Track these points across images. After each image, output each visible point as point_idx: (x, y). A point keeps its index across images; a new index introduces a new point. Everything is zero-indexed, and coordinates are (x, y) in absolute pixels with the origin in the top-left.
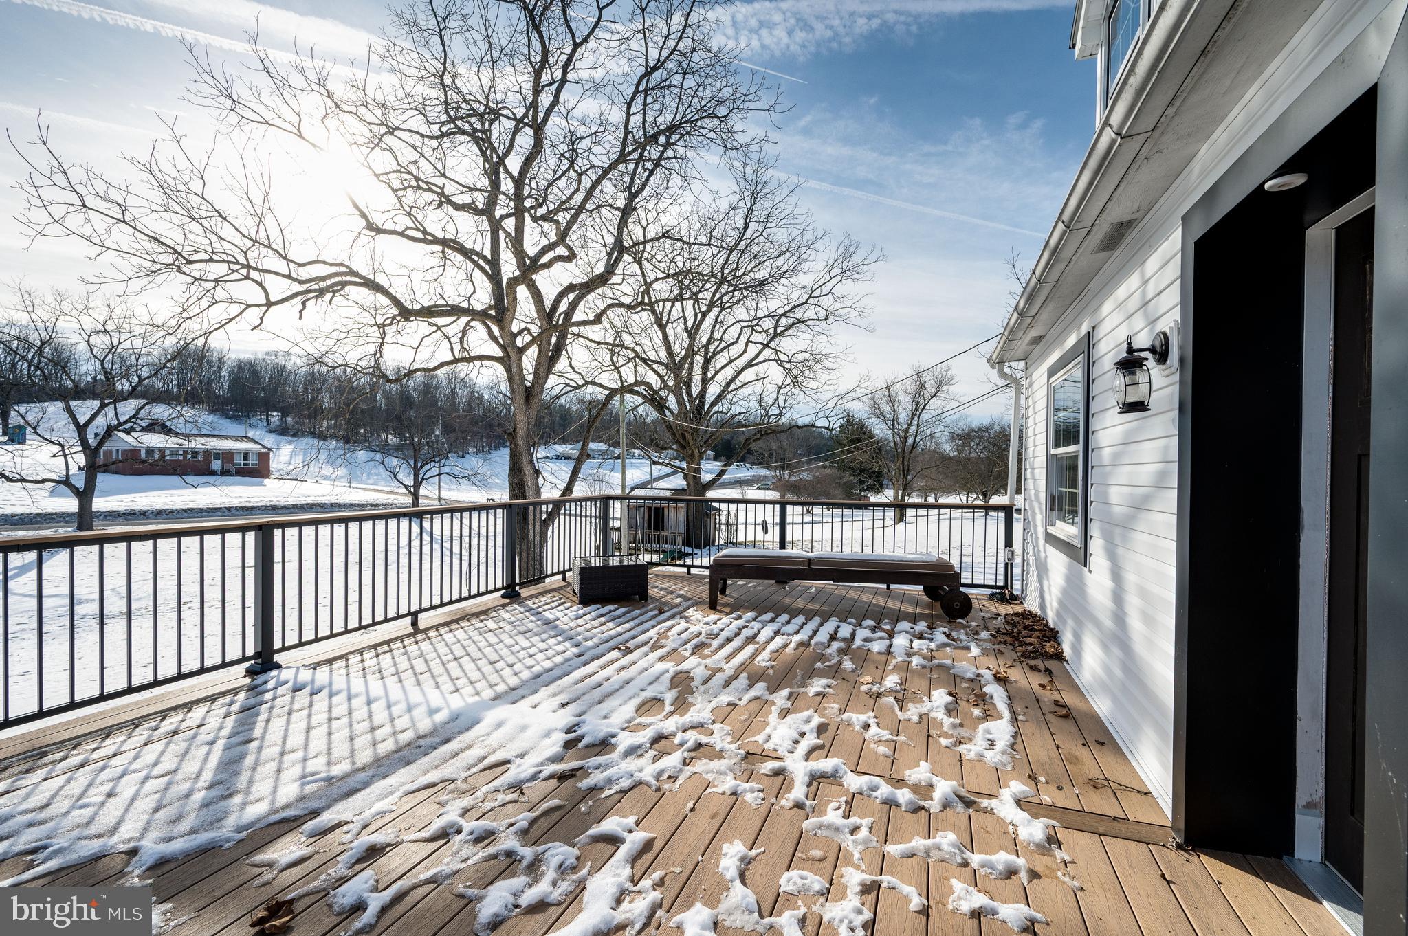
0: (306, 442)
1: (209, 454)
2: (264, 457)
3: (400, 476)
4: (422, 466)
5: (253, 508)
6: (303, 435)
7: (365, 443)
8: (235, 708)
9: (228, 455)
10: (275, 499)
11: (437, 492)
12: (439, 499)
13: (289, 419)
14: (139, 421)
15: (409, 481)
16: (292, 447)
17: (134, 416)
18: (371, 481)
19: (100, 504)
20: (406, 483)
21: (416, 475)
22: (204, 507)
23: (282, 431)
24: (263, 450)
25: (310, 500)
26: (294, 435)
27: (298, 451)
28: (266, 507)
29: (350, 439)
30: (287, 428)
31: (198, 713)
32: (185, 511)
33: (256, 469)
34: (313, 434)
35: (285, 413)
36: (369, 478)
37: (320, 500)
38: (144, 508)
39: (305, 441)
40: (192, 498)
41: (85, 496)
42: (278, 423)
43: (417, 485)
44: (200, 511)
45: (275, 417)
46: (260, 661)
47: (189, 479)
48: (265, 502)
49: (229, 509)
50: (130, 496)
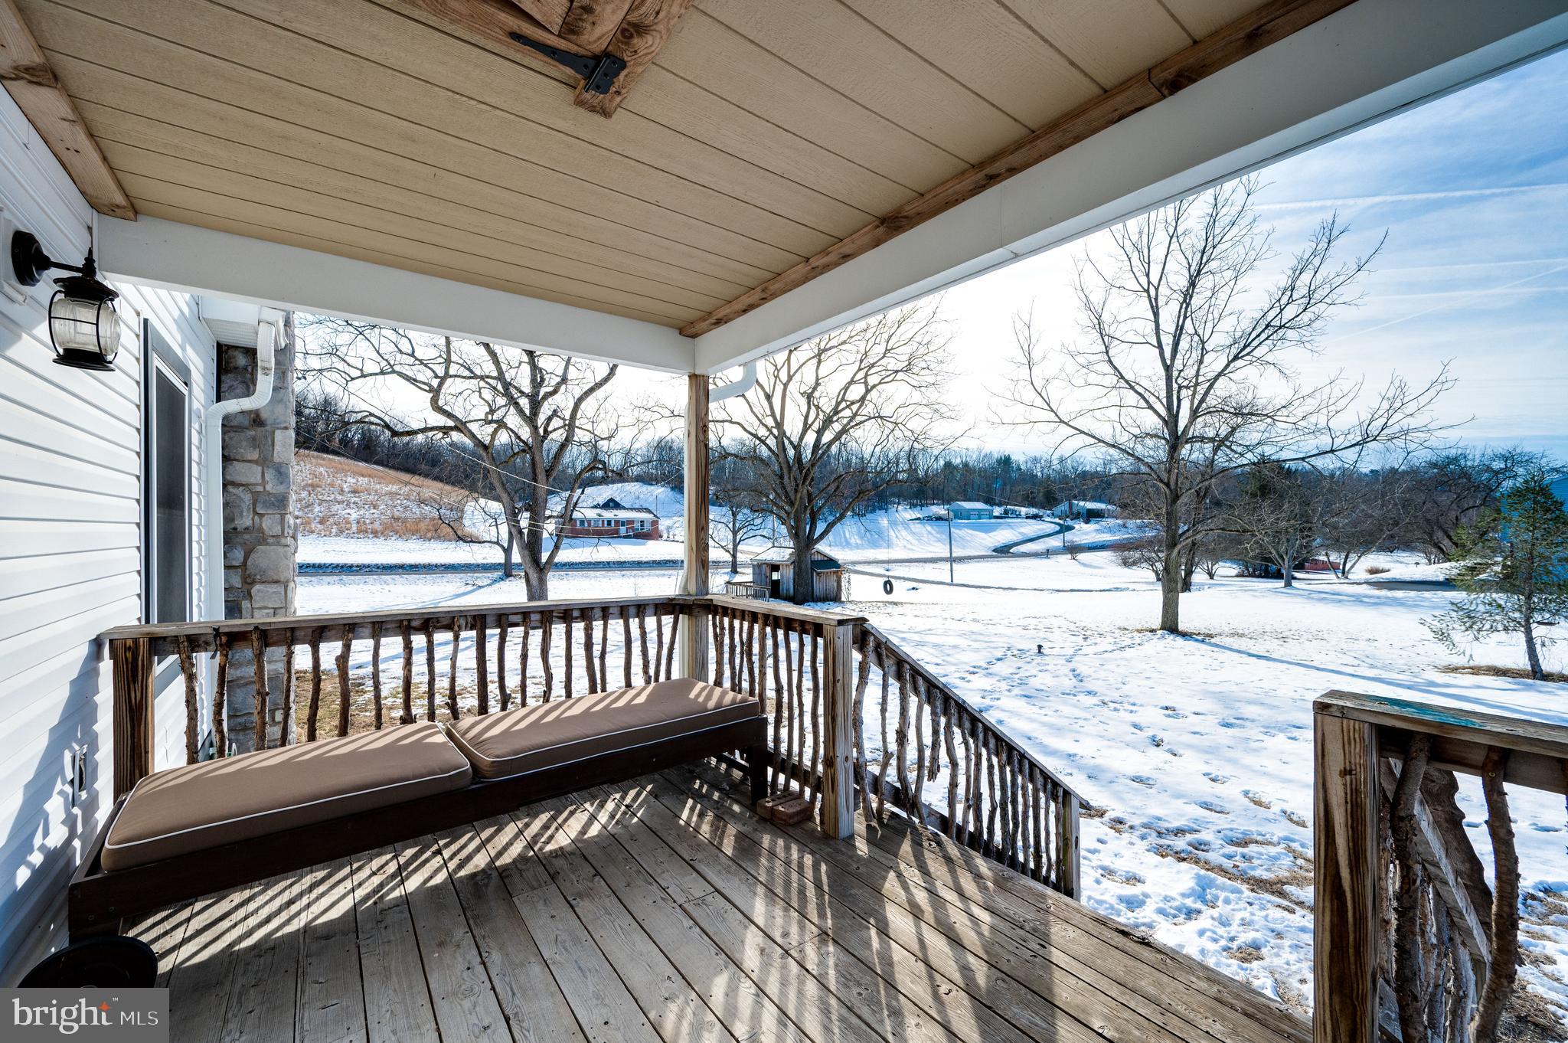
2: (655, 524)
33: (648, 533)
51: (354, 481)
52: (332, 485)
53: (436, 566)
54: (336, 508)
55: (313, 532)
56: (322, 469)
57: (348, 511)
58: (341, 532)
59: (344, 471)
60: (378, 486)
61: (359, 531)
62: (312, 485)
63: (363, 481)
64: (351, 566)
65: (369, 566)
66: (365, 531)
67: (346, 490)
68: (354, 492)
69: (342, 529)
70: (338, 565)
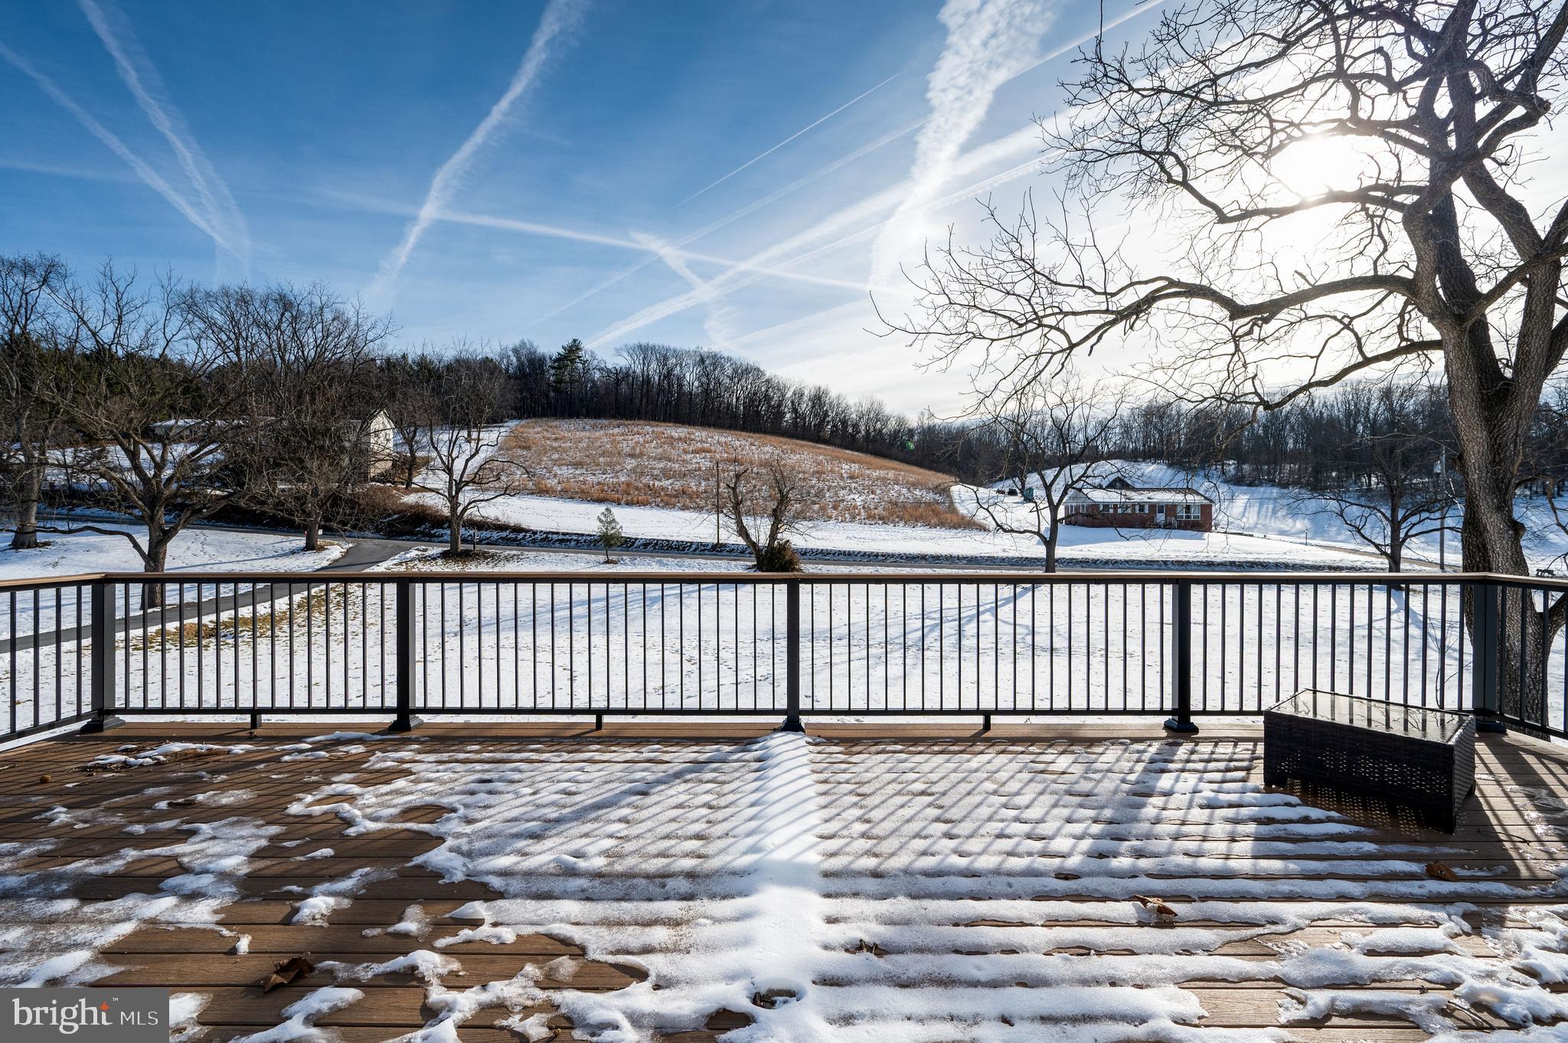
0: (1264, 491)
1: (1155, 508)
2: (1206, 509)
3: (1366, 532)
4: (1405, 518)
5: (1188, 562)
6: (1261, 484)
7: (1338, 490)
8: (1146, 756)
9: (1170, 509)
10: (1212, 555)
11: (1438, 555)
12: (1442, 566)
13: (1246, 467)
14: (1089, 480)
15: (1383, 537)
16: (1247, 497)
17: (1083, 476)
18: (1340, 538)
19: (1060, 552)
20: (1379, 541)
21: (1395, 531)
22: (1144, 559)
23: (1238, 481)
24: (1206, 502)
25: (1251, 558)
26: (1251, 485)
27: (1252, 501)
28: (1202, 562)
29: (1317, 487)
30: (1243, 477)
31: (1111, 754)
32: (1127, 562)
33: (1199, 522)
34: (1272, 482)
35: (1241, 460)
36: (1339, 534)
37: (1263, 558)
38: (1096, 558)
39: (1262, 489)
40: (1134, 550)
41: (1050, 543)
42: (1233, 472)
43: (1397, 544)
44: (1139, 562)
45: (1231, 466)
46: (1176, 718)
47: (1124, 531)
48: (1202, 557)
49: (1165, 563)
50: (1088, 546)
51: (847, 467)
52: (832, 471)
53: (958, 558)
54: (842, 493)
55: (830, 517)
56: (821, 457)
57: (852, 496)
58: (853, 518)
59: (838, 458)
60: (868, 472)
61: (869, 517)
62: (817, 472)
63: (855, 467)
64: (877, 555)
65: (893, 556)
66: (874, 517)
67: (845, 475)
68: (852, 477)
69: (852, 515)
70: (865, 553)
